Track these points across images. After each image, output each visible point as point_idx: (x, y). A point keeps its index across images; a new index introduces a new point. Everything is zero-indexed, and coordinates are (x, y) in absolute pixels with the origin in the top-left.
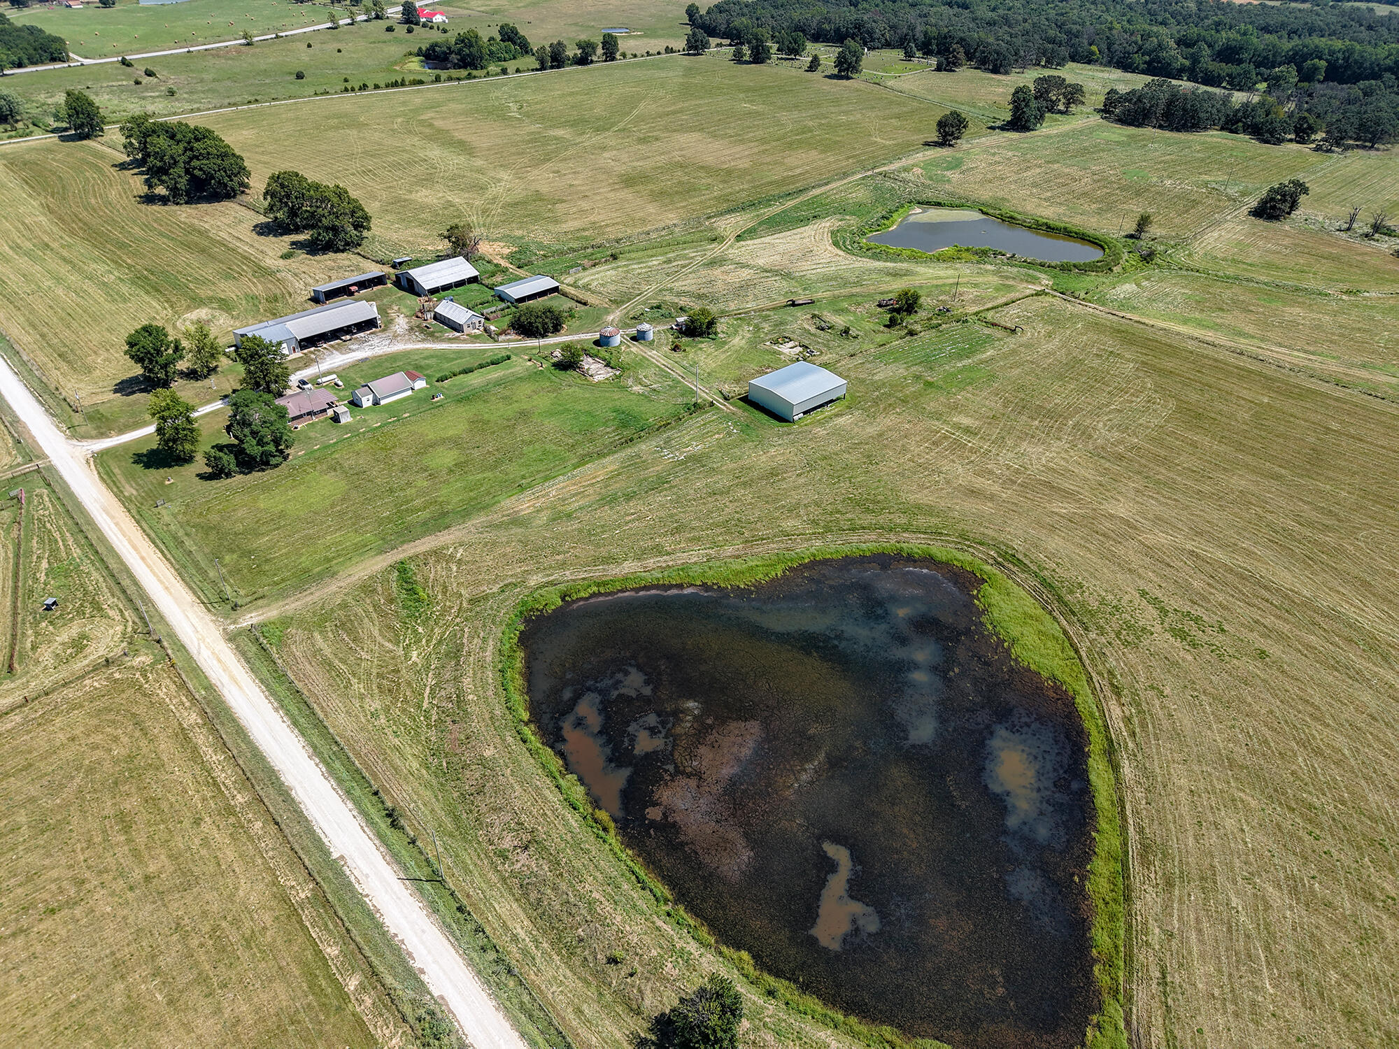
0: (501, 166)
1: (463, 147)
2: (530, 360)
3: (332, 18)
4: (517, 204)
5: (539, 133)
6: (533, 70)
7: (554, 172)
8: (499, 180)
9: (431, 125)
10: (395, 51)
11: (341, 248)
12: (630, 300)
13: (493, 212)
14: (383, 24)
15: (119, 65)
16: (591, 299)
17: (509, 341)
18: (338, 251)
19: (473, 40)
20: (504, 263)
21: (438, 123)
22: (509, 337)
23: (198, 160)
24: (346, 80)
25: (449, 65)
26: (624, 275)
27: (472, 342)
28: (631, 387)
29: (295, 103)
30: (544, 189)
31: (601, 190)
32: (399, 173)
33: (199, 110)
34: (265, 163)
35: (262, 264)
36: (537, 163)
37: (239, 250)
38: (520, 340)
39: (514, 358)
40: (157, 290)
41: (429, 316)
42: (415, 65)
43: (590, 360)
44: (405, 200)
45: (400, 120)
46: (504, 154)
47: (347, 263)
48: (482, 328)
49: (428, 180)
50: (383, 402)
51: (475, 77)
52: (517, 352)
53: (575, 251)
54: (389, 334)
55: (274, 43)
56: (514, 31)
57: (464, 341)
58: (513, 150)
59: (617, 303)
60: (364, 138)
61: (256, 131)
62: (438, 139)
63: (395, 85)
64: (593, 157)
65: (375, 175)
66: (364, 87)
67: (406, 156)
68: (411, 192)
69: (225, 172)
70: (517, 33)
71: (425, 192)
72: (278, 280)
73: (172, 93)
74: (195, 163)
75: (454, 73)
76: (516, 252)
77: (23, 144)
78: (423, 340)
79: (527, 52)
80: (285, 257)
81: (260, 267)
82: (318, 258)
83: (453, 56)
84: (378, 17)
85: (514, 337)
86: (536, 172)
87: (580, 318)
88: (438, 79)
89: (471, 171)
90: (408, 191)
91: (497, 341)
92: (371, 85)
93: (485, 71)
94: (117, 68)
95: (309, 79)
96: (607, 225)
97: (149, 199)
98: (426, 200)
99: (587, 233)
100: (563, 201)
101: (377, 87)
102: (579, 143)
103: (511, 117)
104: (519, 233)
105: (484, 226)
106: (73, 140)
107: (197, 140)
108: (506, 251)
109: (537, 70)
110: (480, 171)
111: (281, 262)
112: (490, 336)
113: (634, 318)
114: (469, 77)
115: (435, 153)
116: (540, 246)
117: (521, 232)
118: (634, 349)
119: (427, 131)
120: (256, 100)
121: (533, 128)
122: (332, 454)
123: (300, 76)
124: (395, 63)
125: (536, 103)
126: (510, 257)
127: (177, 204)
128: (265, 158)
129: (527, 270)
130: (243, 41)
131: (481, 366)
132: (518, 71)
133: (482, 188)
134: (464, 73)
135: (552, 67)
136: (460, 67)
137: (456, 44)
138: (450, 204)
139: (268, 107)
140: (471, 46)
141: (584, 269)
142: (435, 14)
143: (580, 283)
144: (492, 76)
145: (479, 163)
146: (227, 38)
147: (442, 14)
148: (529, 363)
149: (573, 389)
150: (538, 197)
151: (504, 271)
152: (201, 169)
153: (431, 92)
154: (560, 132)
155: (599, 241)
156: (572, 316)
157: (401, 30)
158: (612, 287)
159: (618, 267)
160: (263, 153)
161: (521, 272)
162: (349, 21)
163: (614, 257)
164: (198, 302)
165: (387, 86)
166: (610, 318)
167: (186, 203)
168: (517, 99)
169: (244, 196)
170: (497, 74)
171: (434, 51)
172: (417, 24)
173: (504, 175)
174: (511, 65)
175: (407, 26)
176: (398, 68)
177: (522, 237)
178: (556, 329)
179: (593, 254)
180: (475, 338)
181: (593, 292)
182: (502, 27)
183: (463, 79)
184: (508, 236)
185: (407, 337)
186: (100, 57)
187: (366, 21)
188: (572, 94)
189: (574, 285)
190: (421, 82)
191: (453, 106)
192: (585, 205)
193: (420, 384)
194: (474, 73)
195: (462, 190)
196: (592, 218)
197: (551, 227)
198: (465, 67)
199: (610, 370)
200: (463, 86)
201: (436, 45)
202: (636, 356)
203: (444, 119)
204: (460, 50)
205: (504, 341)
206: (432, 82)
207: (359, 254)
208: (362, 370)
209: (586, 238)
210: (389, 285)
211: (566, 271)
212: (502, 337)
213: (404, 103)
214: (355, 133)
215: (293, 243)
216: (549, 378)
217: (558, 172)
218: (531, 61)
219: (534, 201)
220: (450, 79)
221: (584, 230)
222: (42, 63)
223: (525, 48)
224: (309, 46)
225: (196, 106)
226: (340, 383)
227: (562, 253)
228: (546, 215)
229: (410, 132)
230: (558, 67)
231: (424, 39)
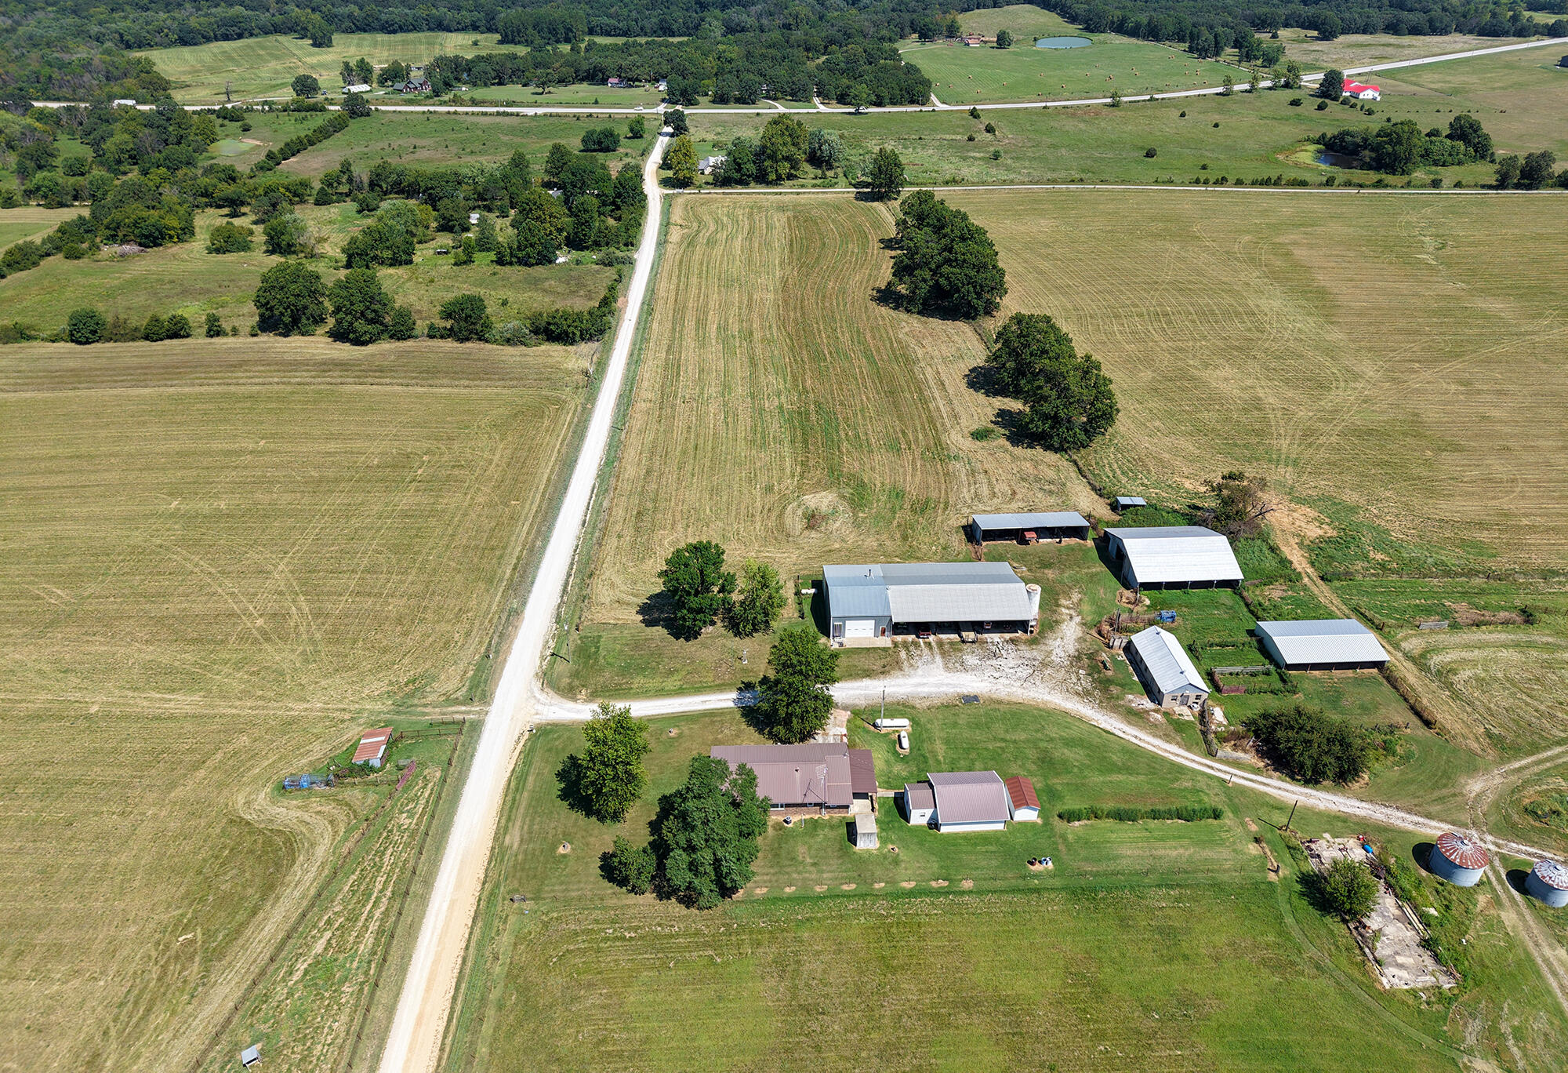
0: (1370, 349)
1: (1323, 303)
2: (1257, 840)
3: (1228, 82)
4: (1370, 432)
5: (1458, 299)
6: (1483, 187)
7: (1460, 383)
8: (1356, 377)
9: (1288, 254)
10: (1289, 131)
11: (1057, 445)
12: (1535, 749)
13: (1322, 440)
14: (1289, 95)
15: (967, 115)
16: (1445, 714)
17: (1236, 764)
18: (1048, 447)
19: (1405, 136)
20: (1298, 560)
21: (1299, 253)
22: (1240, 754)
23: (950, 265)
24: (1204, 167)
25: (1355, 163)
26: (1538, 672)
27: (1167, 738)
28: (1470, 1052)
29: (1125, 191)
30: (1431, 413)
31: (1541, 443)
32: (1204, 328)
33: (1012, 182)
34: (1041, 273)
35: (944, 438)
36: (1433, 358)
37: (932, 406)
38: (1257, 771)
39: (1228, 819)
40: (805, 442)
41: (1118, 642)
42: (1307, 156)
43: (1389, 901)
44: (1192, 379)
45: (1246, 238)
46: (1384, 329)
47: (1051, 474)
48: (1197, 708)
49: (1239, 351)
50: (944, 830)
51: (1386, 186)
52: (1242, 801)
53: (1448, 573)
54: (1037, 653)
55: (1144, 107)
56: (1475, 127)
57: (1153, 729)
58: (1402, 323)
59: (1504, 747)
60: (1183, 260)
61: (1057, 222)
62: (1288, 279)
63: (1266, 183)
64: (1544, 366)
65: (1169, 323)
66: (1222, 181)
67: (1228, 299)
68: (1206, 365)
69: (975, 287)
70: (1479, 128)
71: (1227, 371)
72: (947, 474)
73: (996, 156)
74: (945, 269)
75: (1358, 175)
76: (1329, 541)
77: (820, 196)
78: (1085, 694)
79: (1483, 157)
80: (979, 435)
81: (938, 443)
82: (1019, 451)
83: (1367, 152)
84: (1287, 85)
85: (1250, 758)
86: (1427, 375)
87: (1406, 758)
88: (1329, 183)
89: (1317, 348)
90: (1202, 361)
91: (1211, 754)
92: (1232, 179)
93: (1406, 178)
94: (963, 119)
95: (1160, 159)
96: (1532, 528)
97: (886, 296)
98: (1222, 386)
99: (1484, 536)
100: (1458, 449)
101: (1239, 183)
102: (1527, 333)
103: (1420, 261)
104: (1351, 497)
105: (1295, 463)
106: (866, 200)
107: (963, 239)
108: (1314, 532)
109: (1491, 187)
110: (1331, 351)
111: (968, 444)
112: (1204, 733)
113: (1530, 811)
114: (1379, 184)
115: (1272, 303)
116: (1382, 541)
117: (1355, 496)
118: (1509, 917)
119: (1279, 263)
120: (1082, 180)
121: (1449, 288)
122: (800, 923)
123: (1150, 154)
124: (1282, 150)
125: (1470, 244)
126: (1317, 550)
127: (908, 311)
128: (1045, 265)
129: (1335, 590)
130: (1109, 100)
131: (1155, 815)
132: (1458, 185)
133: (1321, 386)
134: (1373, 176)
135: (1517, 186)
136: (1370, 168)
137: (1378, 135)
138: (1257, 404)
139: (1091, 191)
140: (1399, 142)
141: (1455, 626)
142: (1364, 89)
143: (1435, 660)
144: (1415, 187)
145: (1336, 335)
146: (1095, 94)
147: (1375, 89)
148: (1253, 849)
149: (1323, 982)
150: (1415, 427)
151: (1292, 578)
152: (948, 279)
153: (1314, 200)
154: (1495, 305)
155: (1502, 563)
156: (1387, 748)
157: (1309, 106)
158: (1501, 699)
159: (1530, 645)
160: (1046, 257)
161: (1324, 594)
162: (1247, 86)
163: (1528, 617)
164: (834, 477)
165: (1254, 183)
166: (1475, 786)
167: (919, 313)
168: (1441, 232)
169: (988, 318)
170: (1423, 186)
171: (1343, 140)
172: (1335, 99)
173: (1369, 369)
174: (1449, 174)
175: (1320, 100)
176: (1281, 157)
177: (1353, 510)
178: (1345, 772)
179: (1482, 592)
180: (1176, 728)
181: (1456, 695)
182: (1458, 119)
183: (1368, 187)
184: (1330, 498)
185: (1062, 674)
186: (957, 103)
187: (1270, 89)
188: (1538, 238)
189: (1419, 661)
190: (1303, 184)
191: (1336, 228)
192: (1499, 468)
193: (1027, 815)
194: (1389, 179)
195: (1287, 382)
196: (1505, 503)
197: (1416, 501)
198: (1378, 169)
199: (1429, 962)
200: (1364, 196)
201: (1348, 133)
202: (1511, 943)
203: (1311, 246)
204: (1380, 145)
205: (1227, 762)
206: (1320, 185)
207: (1075, 463)
208: (955, 724)
209: (1479, 548)
210: (1090, 543)
211: (1410, 620)
212: (1226, 751)
213: (1265, 213)
214: (1176, 248)
215: (1002, 413)
216: (1280, 918)
217: (1468, 383)
218: (1486, 172)
219: (1405, 434)
220: (1348, 184)
221: (1481, 525)
222: (901, 104)
223: (1481, 150)
224: (1183, 115)
225: (1012, 176)
226: (906, 743)
227: (1421, 571)
228: (1417, 471)
229: (1252, 260)
230: (1528, 187)
231: (1337, 120)
